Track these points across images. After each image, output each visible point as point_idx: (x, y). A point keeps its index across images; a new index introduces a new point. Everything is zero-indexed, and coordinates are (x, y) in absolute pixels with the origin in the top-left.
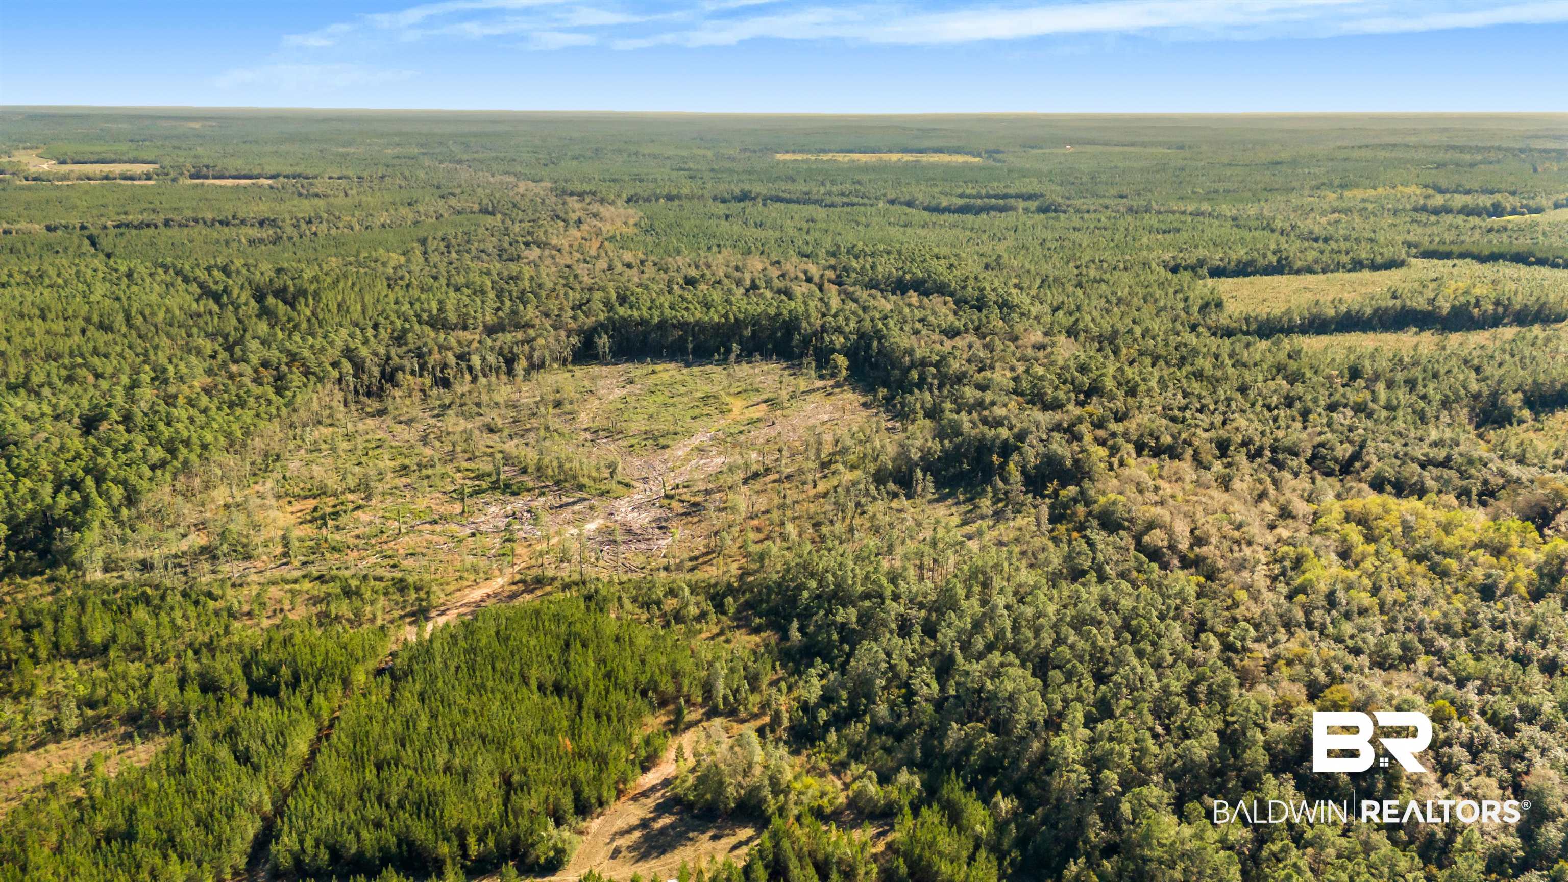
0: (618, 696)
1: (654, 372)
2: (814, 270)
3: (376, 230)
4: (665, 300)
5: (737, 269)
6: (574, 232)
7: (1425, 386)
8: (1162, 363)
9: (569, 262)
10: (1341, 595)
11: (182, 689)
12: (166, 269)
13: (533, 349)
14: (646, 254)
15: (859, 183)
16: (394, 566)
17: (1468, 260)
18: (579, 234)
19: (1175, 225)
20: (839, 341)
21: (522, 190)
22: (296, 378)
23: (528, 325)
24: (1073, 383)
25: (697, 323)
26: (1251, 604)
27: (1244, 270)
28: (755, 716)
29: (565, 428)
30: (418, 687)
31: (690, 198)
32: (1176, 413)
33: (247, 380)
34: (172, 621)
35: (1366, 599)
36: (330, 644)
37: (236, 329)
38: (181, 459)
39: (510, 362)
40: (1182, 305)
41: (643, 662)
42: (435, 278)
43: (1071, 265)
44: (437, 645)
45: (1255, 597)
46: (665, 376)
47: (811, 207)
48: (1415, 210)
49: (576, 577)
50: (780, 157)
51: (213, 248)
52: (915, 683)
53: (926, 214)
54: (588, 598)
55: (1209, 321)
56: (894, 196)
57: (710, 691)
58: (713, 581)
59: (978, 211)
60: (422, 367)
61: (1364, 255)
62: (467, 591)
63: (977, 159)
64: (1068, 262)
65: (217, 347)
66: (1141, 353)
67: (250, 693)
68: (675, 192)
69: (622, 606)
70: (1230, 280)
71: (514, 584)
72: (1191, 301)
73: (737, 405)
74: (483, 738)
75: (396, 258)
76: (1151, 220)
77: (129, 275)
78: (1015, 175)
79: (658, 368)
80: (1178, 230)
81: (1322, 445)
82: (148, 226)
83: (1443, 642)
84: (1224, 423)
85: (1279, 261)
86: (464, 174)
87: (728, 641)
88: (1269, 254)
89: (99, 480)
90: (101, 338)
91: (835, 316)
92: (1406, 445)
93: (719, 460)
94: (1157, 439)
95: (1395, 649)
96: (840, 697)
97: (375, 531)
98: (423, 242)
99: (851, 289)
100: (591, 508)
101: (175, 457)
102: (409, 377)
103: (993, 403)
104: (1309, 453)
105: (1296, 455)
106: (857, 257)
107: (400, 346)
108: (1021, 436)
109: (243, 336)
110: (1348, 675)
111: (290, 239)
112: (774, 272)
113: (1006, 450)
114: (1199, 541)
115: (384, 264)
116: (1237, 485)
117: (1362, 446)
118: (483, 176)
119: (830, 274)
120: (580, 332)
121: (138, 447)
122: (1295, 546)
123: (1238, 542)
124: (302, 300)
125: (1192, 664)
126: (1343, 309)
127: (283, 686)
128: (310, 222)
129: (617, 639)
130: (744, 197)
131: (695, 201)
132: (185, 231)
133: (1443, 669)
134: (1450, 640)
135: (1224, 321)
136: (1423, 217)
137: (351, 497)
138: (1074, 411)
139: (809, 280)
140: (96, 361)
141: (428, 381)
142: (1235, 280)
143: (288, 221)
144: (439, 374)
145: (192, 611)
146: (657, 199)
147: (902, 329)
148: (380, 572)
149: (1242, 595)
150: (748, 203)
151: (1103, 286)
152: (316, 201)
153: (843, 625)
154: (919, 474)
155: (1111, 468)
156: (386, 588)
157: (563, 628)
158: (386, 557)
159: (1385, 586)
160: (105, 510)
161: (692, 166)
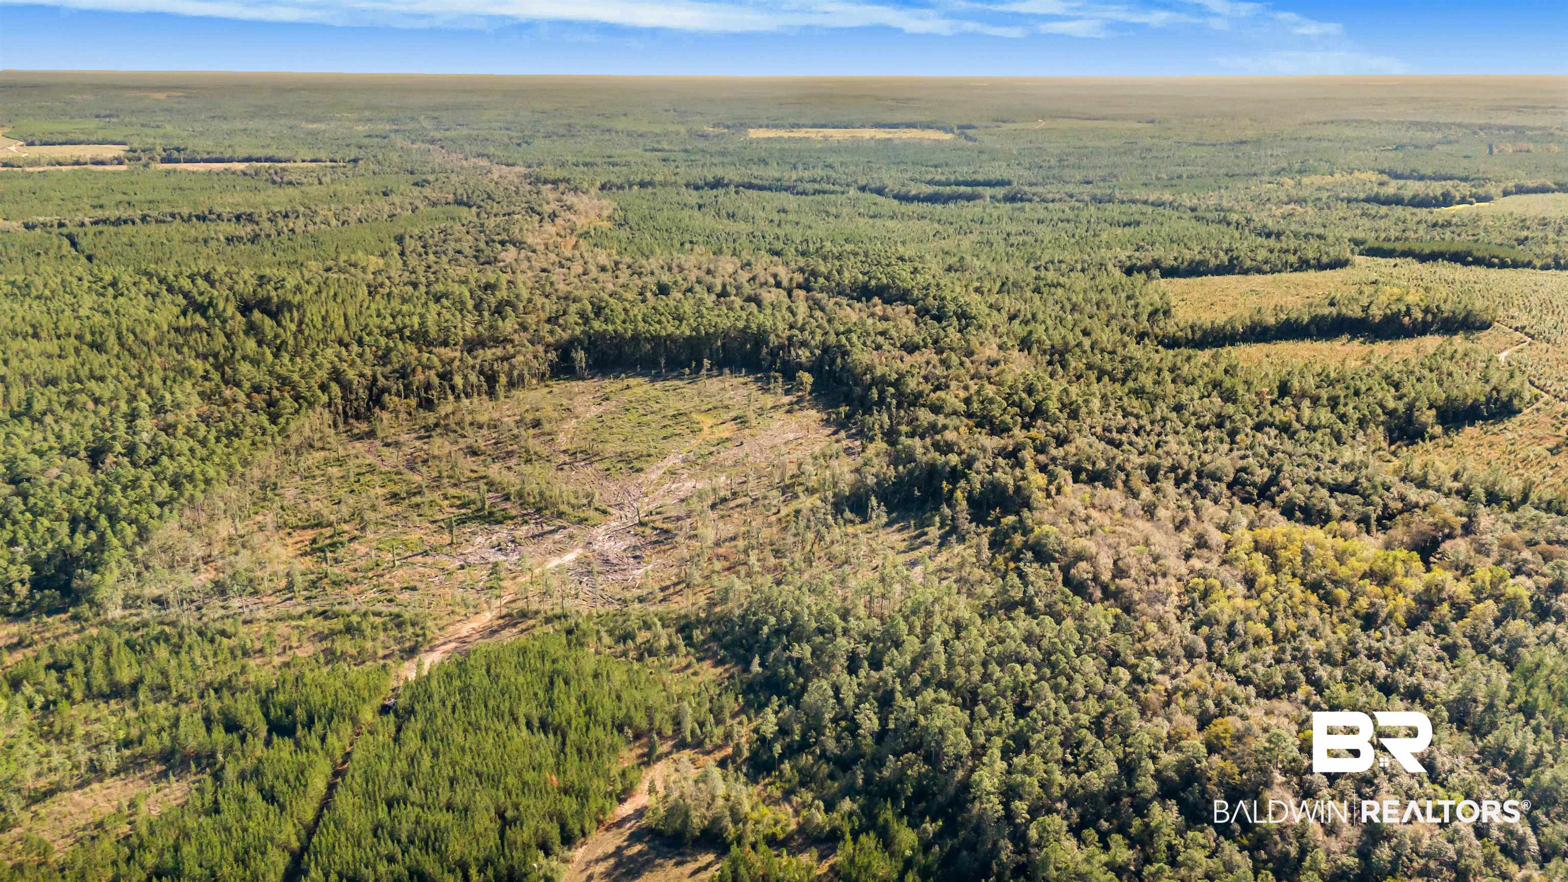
0: (597, 732)
1: (628, 387)
2: (782, 272)
3: (352, 224)
4: (638, 311)
5: (709, 272)
6: (548, 227)
7: (1346, 405)
8: (1106, 379)
9: (545, 265)
10: (1239, 627)
11: (209, 730)
12: (150, 276)
13: (512, 367)
14: (620, 253)
15: (831, 166)
16: (391, 601)
17: (1409, 259)
18: (553, 230)
19: (1137, 217)
20: (804, 355)
21: (495, 176)
22: (288, 404)
23: (507, 340)
24: (1020, 407)
25: (669, 336)
26: (1160, 635)
27: (1195, 270)
28: (718, 748)
29: (544, 450)
30: (419, 726)
31: (664, 184)
32: (1115, 435)
33: (241, 407)
34: (192, 661)
35: (1261, 629)
36: (339, 684)
37: (226, 348)
38: (187, 495)
39: (492, 379)
40: (1132, 312)
41: (619, 698)
42: (415, 285)
43: (1032, 265)
44: (434, 683)
45: (1164, 629)
46: (639, 391)
47: (783, 195)
48: (1367, 200)
49: (558, 611)
50: (755, 134)
51: (193, 248)
52: (859, 718)
53: (896, 202)
54: (569, 632)
55: (1157, 330)
56: (864, 182)
57: (679, 724)
58: (683, 612)
59: (945, 199)
60: (407, 387)
61: (1310, 255)
62: (458, 625)
63: (949, 136)
64: (1028, 262)
65: (208, 367)
66: (1089, 367)
67: (270, 732)
68: (647, 178)
69: (600, 639)
70: (1182, 280)
71: (502, 618)
72: (1140, 309)
73: (707, 421)
74: (479, 775)
75: (375, 262)
76: (1113, 211)
77: (114, 284)
78: (984, 157)
79: (632, 381)
80: (1138, 223)
81: (1244, 470)
82: (125, 222)
83: (1323, 672)
84: (1158, 445)
85: (1230, 260)
86: (438, 157)
87: (695, 674)
88: (1221, 254)
89: (113, 518)
90: (97, 360)
91: (802, 330)
92: (1318, 469)
93: (689, 484)
94: (1094, 464)
95: (1279, 679)
96: (793, 731)
97: (371, 564)
98: (400, 240)
99: (819, 296)
100: (571, 537)
101: (181, 494)
102: (396, 399)
103: (945, 427)
104: (1231, 478)
105: (1220, 480)
106: (825, 259)
107: (384, 365)
108: (969, 463)
109: (233, 355)
110: (1235, 706)
111: (268, 236)
112: (744, 276)
113: (955, 475)
114: (1120, 572)
115: (364, 270)
116: (1161, 513)
117: (1279, 470)
118: (455, 159)
119: (799, 278)
120: (557, 347)
121: (146, 484)
122: (1204, 577)
123: (1154, 575)
124: (287, 315)
125: (1101, 697)
126: (1283, 317)
127: (299, 727)
128: (286, 216)
129: (596, 676)
130: (717, 184)
131: (668, 189)
132: (164, 227)
133: (1318, 698)
134: (1329, 668)
135: (1171, 329)
136: (1373, 208)
137: (346, 527)
138: (1019, 434)
139: (778, 285)
140: (92, 385)
141: (413, 402)
142: (1188, 280)
143: (265, 216)
144: (423, 394)
145: (208, 649)
146: (631, 186)
147: (864, 344)
148: (379, 607)
149: (1152, 627)
150: (721, 191)
151: (1060, 291)
152: (290, 190)
153: (799, 660)
154: (874, 501)
155: (1049, 496)
156: (384, 624)
157: (548, 664)
158: (382, 591)
159: (1280, 615)
160: (121, 550)
161: (665, 146)
